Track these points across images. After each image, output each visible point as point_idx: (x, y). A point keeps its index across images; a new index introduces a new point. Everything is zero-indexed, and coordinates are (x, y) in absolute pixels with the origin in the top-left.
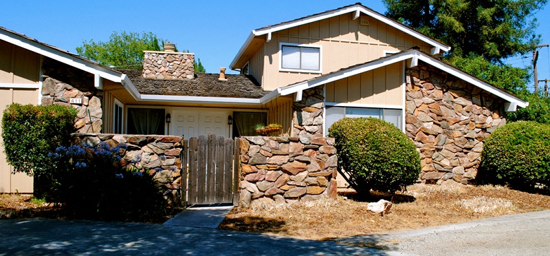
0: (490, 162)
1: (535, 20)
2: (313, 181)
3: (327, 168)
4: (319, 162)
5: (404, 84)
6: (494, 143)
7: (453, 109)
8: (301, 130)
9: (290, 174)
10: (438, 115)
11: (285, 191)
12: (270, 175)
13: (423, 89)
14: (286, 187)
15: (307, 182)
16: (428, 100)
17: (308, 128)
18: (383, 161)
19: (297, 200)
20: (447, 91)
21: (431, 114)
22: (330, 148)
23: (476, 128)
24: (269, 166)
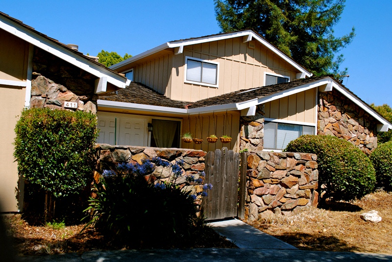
0: (384, 173)
1: (342, 56)
2: (302, 193)
3: (311, 182)
4: (307, 175)
5: (317, 106)
6: (386, 158)
7: (347, 128)
8: (247, 142)
9: (287, 187)
10: (338, 133)
11: (283, 203)
12: (273, 189)
13: (330, 110)
14: (283, 200)
15: (298, 195)
16: (333, 119)
17: (253, 141)
18: (360, 176)
19: (290, 212)
20: (344, 113)
21: (334, 131)
22: (314, 164)
23: (361, 144)
24: (273, 180)
